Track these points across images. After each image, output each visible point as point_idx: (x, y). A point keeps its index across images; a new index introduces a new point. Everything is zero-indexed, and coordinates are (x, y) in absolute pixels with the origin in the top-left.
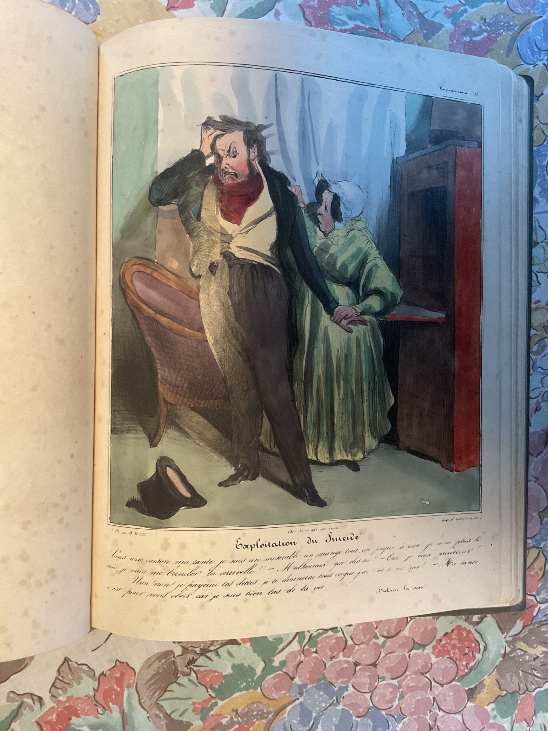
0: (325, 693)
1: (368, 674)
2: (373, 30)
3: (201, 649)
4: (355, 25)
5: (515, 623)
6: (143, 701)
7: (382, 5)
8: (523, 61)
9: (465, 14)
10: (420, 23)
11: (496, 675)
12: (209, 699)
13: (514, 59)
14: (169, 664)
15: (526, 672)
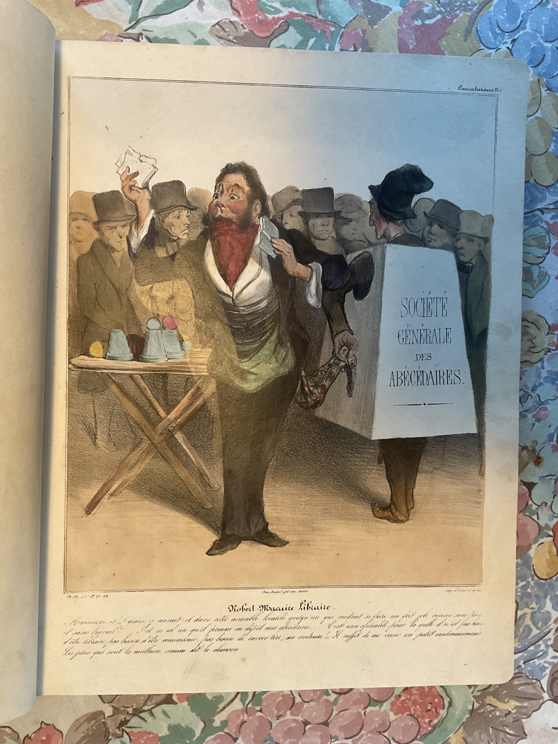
1: (319, 733)
2: (310, 18)
3: (134, 709)
4: (289, 12)
8: (483, 44)
10: (364, 7)
11: (462, 733)
13: (472, 43)
14: (99, 725)
15: (496, 729)
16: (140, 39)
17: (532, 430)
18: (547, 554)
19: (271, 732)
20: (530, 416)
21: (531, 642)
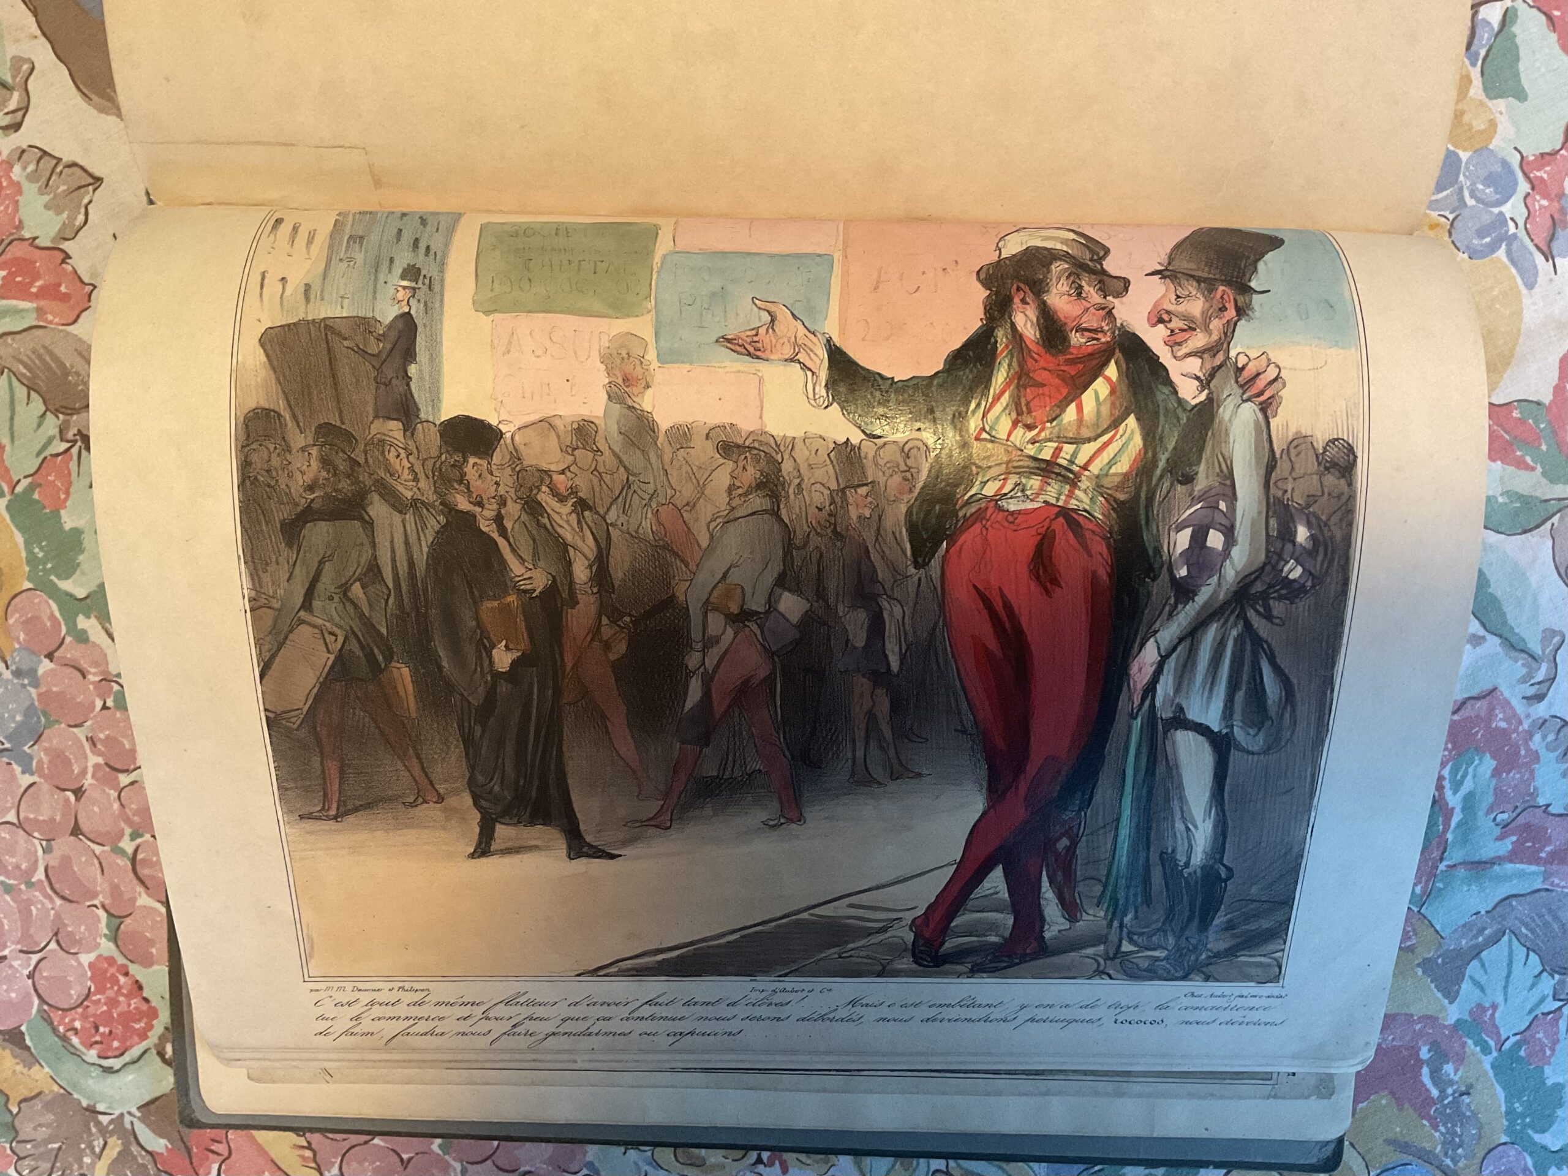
0: (20, 726)
1: (58, 818)
2: (1441, 848)
4: (1453, 809)
5: (162, 1136)
6: (9, 341)
7: (1496, 867)
9: (1478, 1048)
10: (1459, 952)
11: (51, 1091)
12: (11, 478)
13: (1382, 1155)
15: (56, 1156)
19: (63, 725)
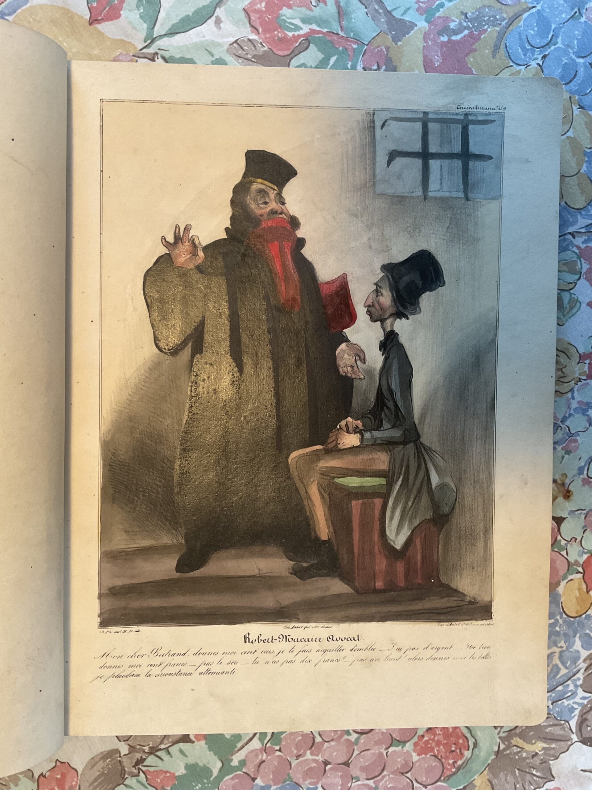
1: (340, 774)
2: (332, 34)
3: (150, 748)
4: (310, 29)
7: (341, 4)
8: (512, 61)
9: (441, 9)
10: (388, 23)
11: (488, 775)
13: (501, 59)
14: (114, 764)
15: (523, 771)
16: (156, 59)
17: (561, 462)
18: (577, 591)
20: (559, 448)
21: (560, 681)
